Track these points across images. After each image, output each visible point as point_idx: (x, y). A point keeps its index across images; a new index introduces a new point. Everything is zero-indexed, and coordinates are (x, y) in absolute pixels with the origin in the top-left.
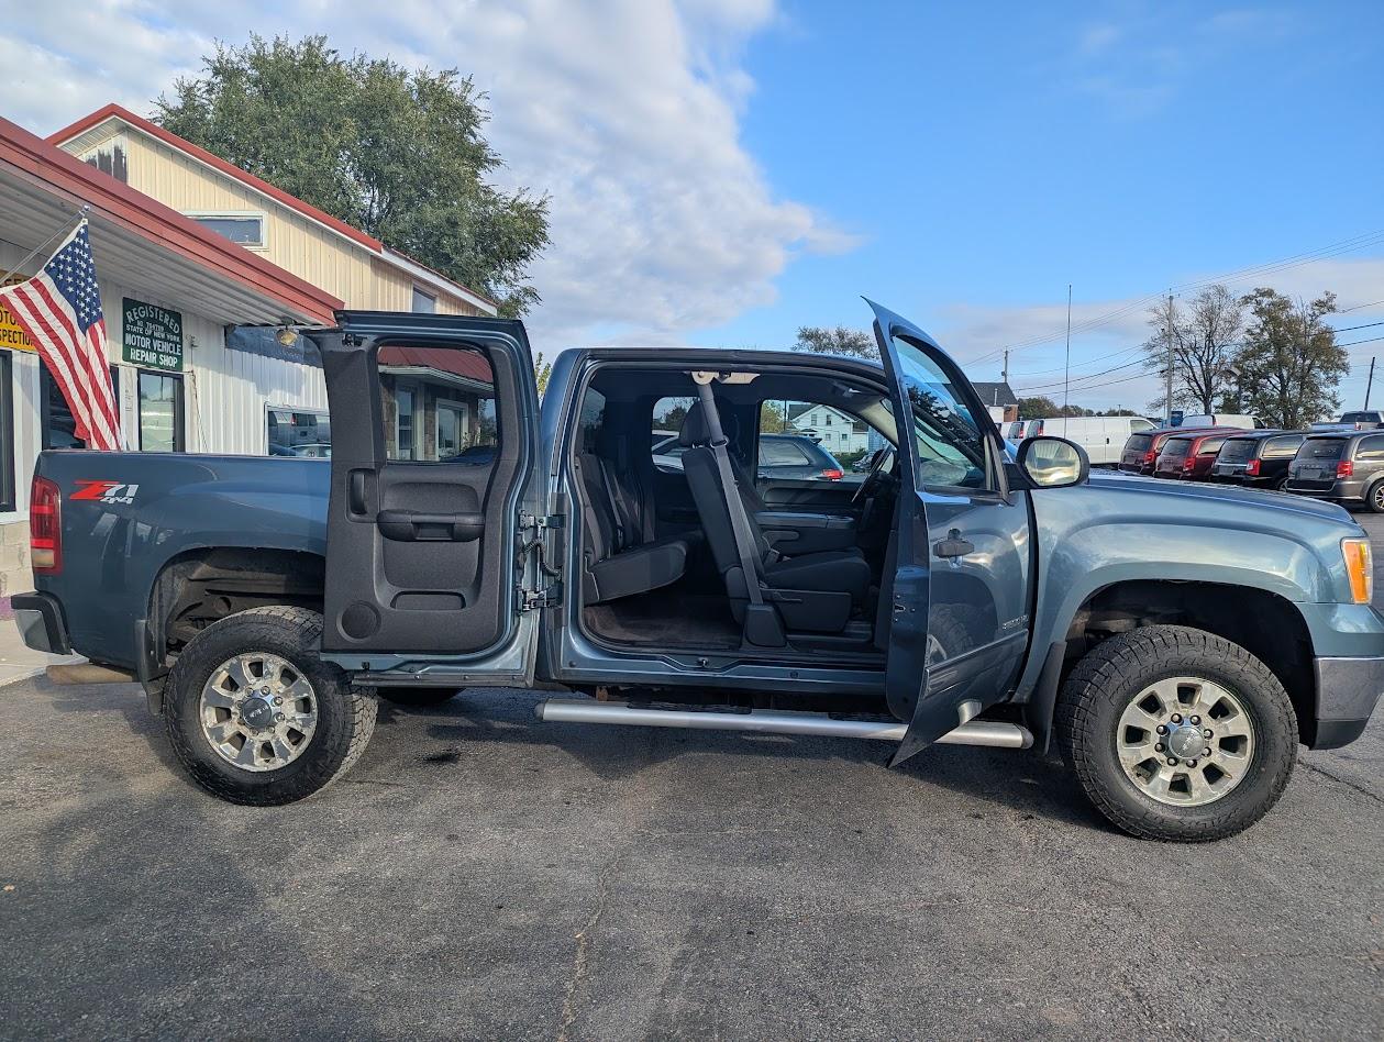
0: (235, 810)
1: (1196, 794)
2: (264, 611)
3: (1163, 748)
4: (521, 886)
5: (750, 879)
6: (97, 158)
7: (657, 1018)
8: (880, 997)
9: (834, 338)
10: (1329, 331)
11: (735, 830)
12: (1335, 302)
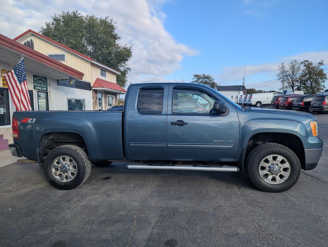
0: (60, 191)
1: (277, 181)
2: (65, 146)
3: (269, 171)
4: (123, 206)
5: (175, 203)
6: (27, 42)
7: (151, 234)
8: (201, 228)
9: (202, 76)
10: (322, 70)
11: (172, 193)
12: (323, 63)
